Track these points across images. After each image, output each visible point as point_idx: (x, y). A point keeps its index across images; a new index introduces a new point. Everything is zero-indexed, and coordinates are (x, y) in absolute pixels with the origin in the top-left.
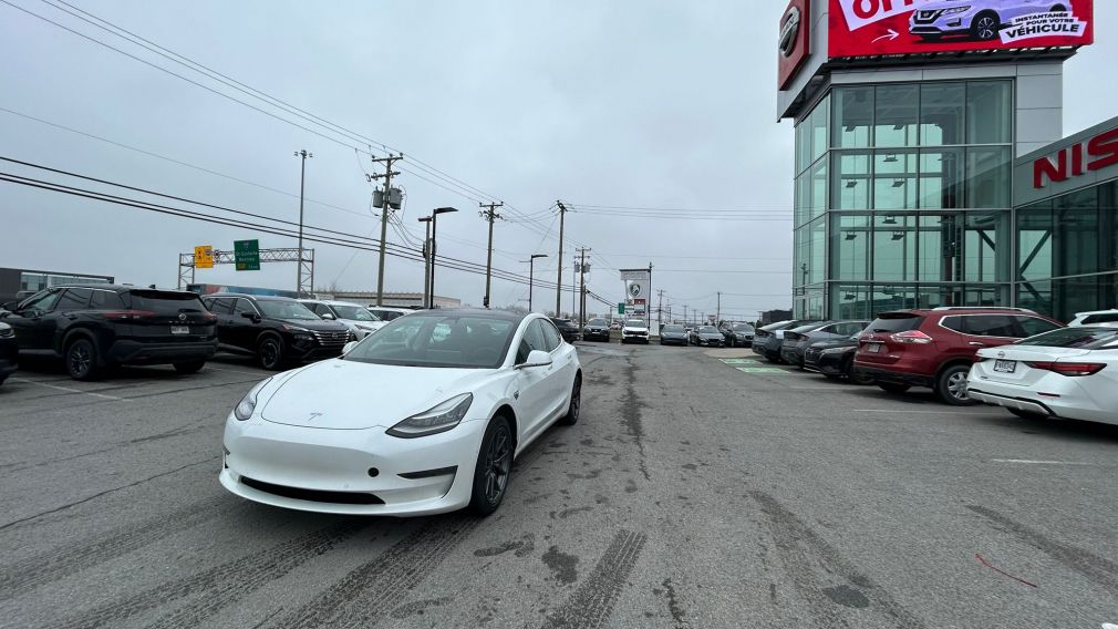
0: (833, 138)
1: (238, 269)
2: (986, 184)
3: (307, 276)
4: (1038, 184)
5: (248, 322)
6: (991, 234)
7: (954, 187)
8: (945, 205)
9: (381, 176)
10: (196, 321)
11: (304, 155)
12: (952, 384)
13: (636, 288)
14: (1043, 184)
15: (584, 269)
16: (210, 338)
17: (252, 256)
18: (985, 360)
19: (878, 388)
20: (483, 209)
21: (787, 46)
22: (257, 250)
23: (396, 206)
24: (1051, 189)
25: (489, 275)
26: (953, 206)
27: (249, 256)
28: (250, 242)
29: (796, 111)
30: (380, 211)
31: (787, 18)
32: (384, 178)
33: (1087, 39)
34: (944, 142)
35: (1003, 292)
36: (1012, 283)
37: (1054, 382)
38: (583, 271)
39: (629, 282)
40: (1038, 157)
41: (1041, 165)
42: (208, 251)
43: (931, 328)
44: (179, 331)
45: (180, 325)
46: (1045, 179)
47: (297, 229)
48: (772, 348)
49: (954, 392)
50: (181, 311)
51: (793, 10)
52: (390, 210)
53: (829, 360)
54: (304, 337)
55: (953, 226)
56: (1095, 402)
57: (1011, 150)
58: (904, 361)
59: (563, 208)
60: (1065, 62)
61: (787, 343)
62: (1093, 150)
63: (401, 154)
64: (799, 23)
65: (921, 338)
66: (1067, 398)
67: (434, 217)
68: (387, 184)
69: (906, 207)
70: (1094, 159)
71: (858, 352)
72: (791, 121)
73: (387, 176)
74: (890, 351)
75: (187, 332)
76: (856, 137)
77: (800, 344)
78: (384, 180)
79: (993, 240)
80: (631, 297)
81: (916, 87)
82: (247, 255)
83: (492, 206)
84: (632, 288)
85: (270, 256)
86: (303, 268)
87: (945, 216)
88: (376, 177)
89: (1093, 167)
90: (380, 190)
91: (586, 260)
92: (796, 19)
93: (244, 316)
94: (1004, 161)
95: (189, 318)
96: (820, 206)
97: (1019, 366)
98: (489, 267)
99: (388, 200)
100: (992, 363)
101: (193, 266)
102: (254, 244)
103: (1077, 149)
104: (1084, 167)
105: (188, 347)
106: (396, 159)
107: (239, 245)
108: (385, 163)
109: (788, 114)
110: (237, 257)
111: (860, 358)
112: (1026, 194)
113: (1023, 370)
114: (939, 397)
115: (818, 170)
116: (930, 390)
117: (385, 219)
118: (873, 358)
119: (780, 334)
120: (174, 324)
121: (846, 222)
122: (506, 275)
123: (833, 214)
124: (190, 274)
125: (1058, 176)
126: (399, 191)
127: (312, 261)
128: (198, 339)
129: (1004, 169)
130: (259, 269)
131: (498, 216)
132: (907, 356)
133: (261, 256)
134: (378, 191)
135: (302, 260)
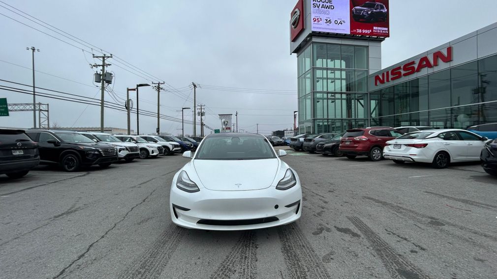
0: (313, 63)
2: (360, 83)
4: (376, 84)
5: (52, 145)
6: (362, 101)
7: (350, 84)
8: (347, 91)
9: (99, 66)
10: (26, 147)
11: (34, 50)
12: (374, 154)
13: (226, 123)
14: (378, 84)
15: (202, 114)
16: (36, 156)
17: (3, 108)
18: (390, 145)
19: (346, 158)
20: (154, 85)
21: (295, 24)
22: (6, 104)
23: (109, 82)
24: (380, 86)
25: (159, 117)
26: (350, 91)
29: (298, 51)
30: (100, 84)
31: (294, 13)
32: (101, 67)
33: (388, 35)
34: (346, 67)
35: (367, 121)
36: (369, 118)
37: (414, 150)
38: (202, 115)
39: (223, 120)
40: (376, 75)
41: (377, 78)
43: (367, 135)
44: (17, 153)
45: (18, 149)
46: (378, 83)
47: (32, 89)
48: (299, 145)
49: (375, 157)
50: (18, 141)
51: (297, 10)
52: (106, 84)
53: (327, 148)
54: (92, 152)
55: (350, 98)
56: (425, 156)
57: (367, 71)
58: (359, 147)
59: (195, 86)
60: (382, 42)
61: (305, 143)
62: (393, 73)
63: (111, 55)
64: (300, 15)
65: (364, 138)
66: (419, 155)
67: (137, 89)
68: (103, 70)
69: (335, 90)
70: (393, 77)
71: (341, 145)
72: (295, 54)
73: (103, 66)
74: (355, 144)
75: (22, 153)
76: (319, 63)
77: (312, 143)
78: (101, 68)
79: (363, 104)
80: (224, 127)
81: (339, 46)
83: (159, 84)
84: (224, 123)
85: (16, 108)
87: (347, 95)
88: (96, 66)
89: (393, 79)
90: (99, 73)
91: (203, 110)
92: (298, 13)
93: (49, 142)
94: (366, 76)
95: (23, 145)
96: (308, 89)
97: (402, 146)
98: (158, 114)
99: (104, 79)
100: (393, 146)
102: (4, 100)
103: (388, 73)
104: (390, 79)
105: (23, 162)
106: (108, 57)
108: (102, 59)
109: (295, 52)
111: (341, 147)
112: (373, 88)
113: (403, 148)
114: (370, 159)
115: (307, 75)
116: (367, 157)
117: (103, 89)
118: (348, 147)
119: (302, 139)
120: (14, 149)
121: (318, 95)
122: (167, 118)
123: (314, 92)
125: (382, 82)
126: (111, 74)
127: (48, 111)
128: (29, 157)
129: (366, 78)
131: (162, 89)
132: (361, 145)
133: (9, 108)
134: (98, 74)
135: (41, 110)
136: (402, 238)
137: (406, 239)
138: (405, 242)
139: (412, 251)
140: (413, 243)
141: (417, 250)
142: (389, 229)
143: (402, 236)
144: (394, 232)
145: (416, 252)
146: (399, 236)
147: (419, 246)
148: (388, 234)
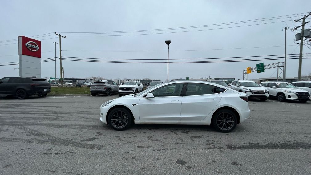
1: (258, 73)
3: (281, 72)
17: (262, 68)
22: (263, 66)
27: (261, 68)
28: (261, 64)
42: (250, 69)
82: (260, 68)
85: (267, 67)
86: (280, 70)
101: (247, 73)
102: (262, 64)
107: (258, 65)
110: (257, 69)
124: (246, 75)
130: (264, 72)
134: (298, 34)
135: (279, 66)
136: (59, 153)
137: (57, 154)
138: (56, 152)
139: (51, 149)
140: (51, 154)
141: (48, 151)
142: (71, 154)
143: (60, 155)
144: (66, 154)
145: (48, 150)
146: (62, 153)
147: (47, 154)
148: (69, 151)
